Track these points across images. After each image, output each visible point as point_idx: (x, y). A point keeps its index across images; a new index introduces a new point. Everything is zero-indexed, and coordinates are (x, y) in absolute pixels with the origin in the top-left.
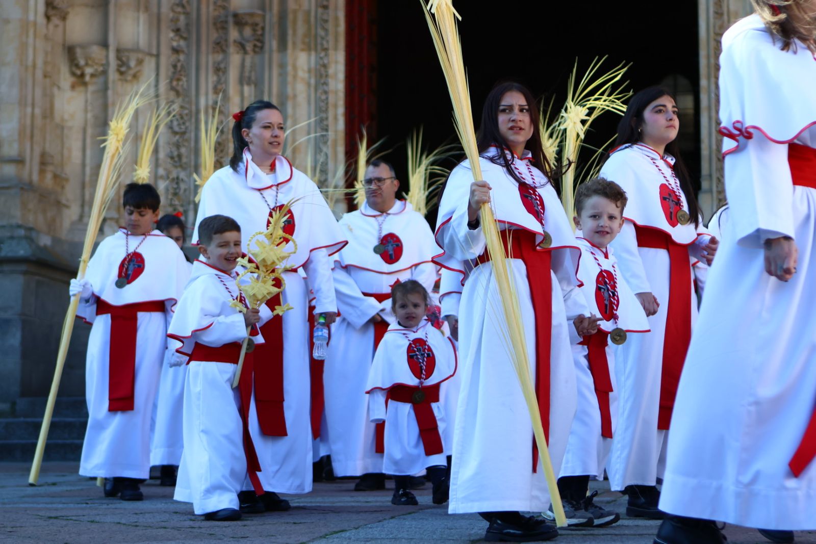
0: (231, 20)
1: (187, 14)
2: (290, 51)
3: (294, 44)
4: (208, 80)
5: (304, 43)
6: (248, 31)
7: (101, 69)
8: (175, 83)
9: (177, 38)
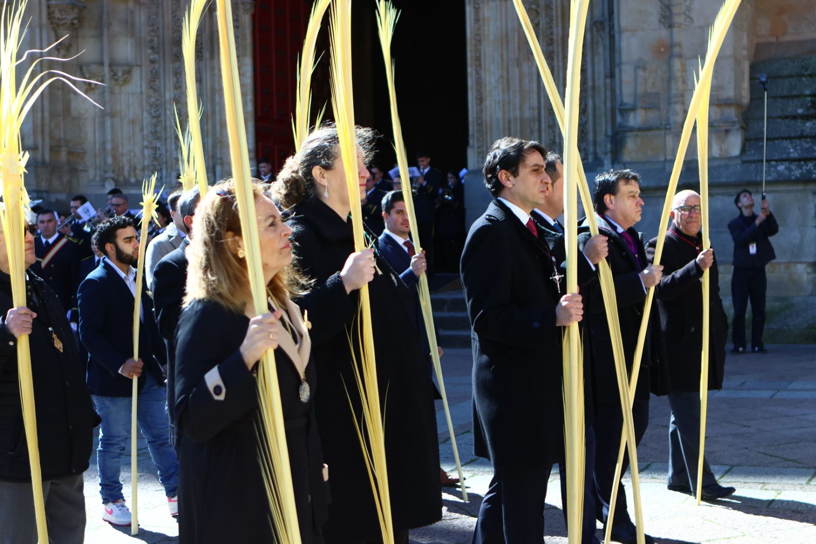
4: (170, 81)
9: (152, 53)
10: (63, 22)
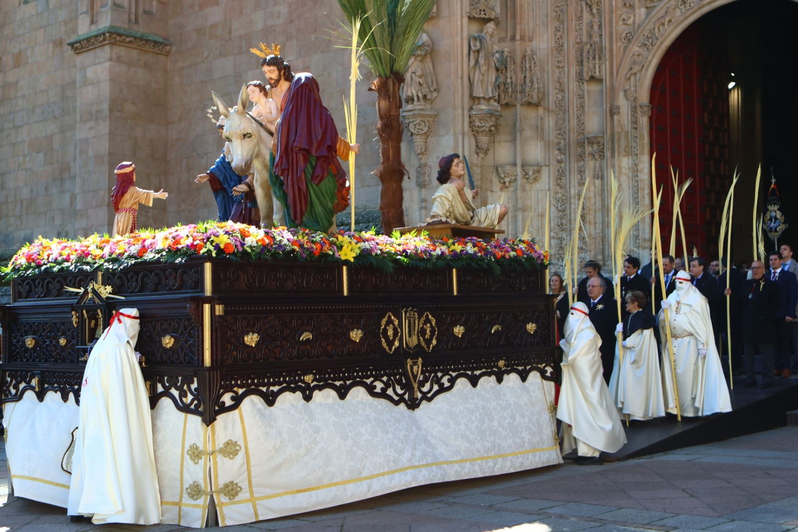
0: (586, 141)
1: (564, 139)
2: (616, 158)
3: (619, 153)
4: (575, 179)
5: (625, 151)
6: (595, 146)
7: (514, 178)
8: (559, 181)
9: (559, 154)
10: (482, 130)
